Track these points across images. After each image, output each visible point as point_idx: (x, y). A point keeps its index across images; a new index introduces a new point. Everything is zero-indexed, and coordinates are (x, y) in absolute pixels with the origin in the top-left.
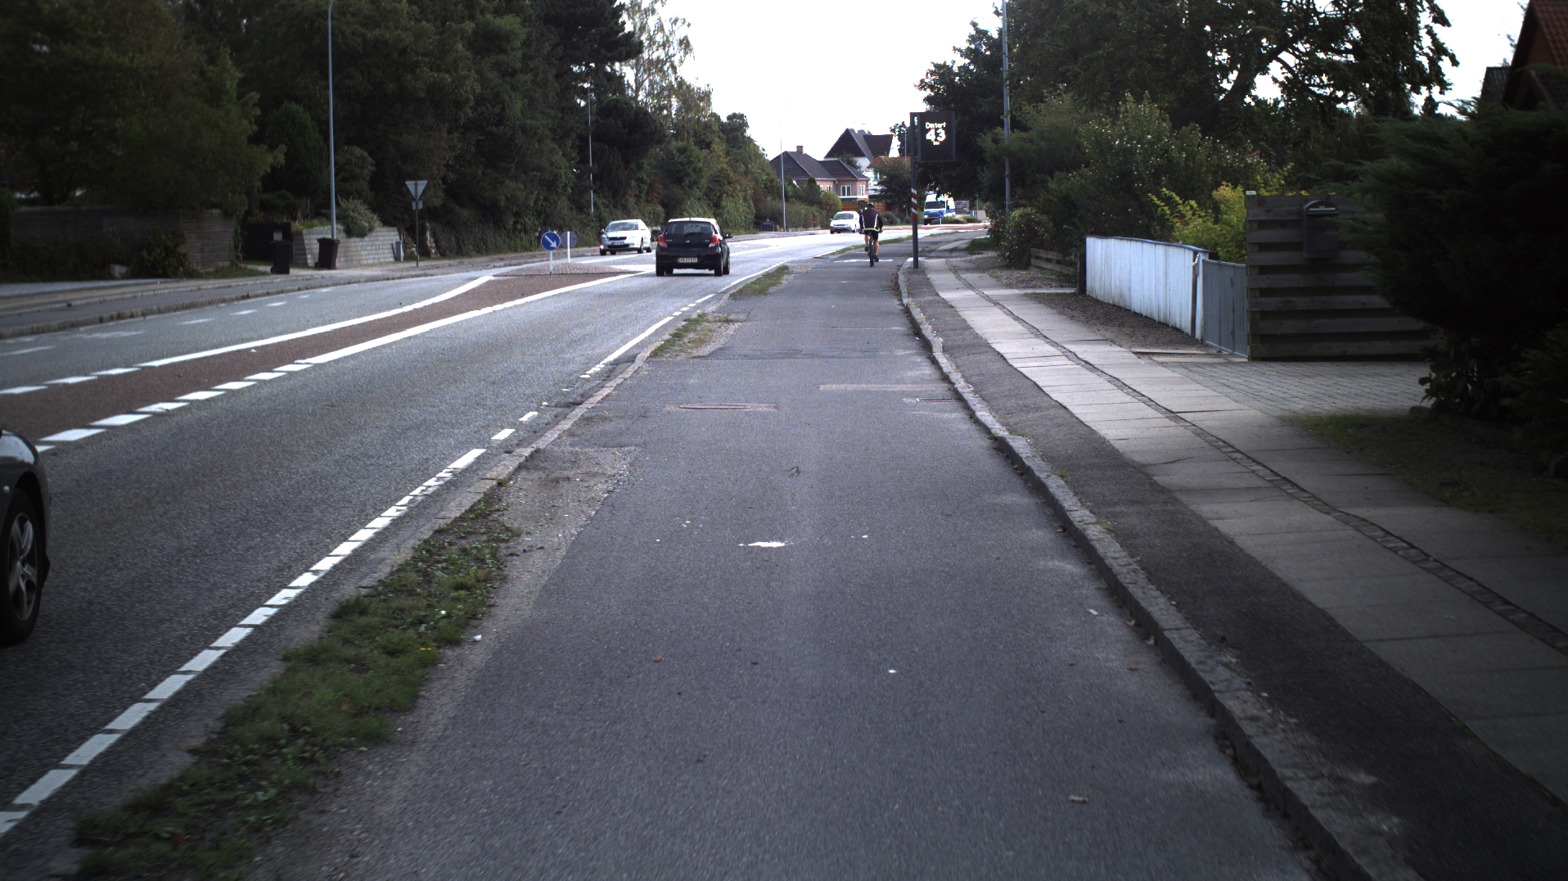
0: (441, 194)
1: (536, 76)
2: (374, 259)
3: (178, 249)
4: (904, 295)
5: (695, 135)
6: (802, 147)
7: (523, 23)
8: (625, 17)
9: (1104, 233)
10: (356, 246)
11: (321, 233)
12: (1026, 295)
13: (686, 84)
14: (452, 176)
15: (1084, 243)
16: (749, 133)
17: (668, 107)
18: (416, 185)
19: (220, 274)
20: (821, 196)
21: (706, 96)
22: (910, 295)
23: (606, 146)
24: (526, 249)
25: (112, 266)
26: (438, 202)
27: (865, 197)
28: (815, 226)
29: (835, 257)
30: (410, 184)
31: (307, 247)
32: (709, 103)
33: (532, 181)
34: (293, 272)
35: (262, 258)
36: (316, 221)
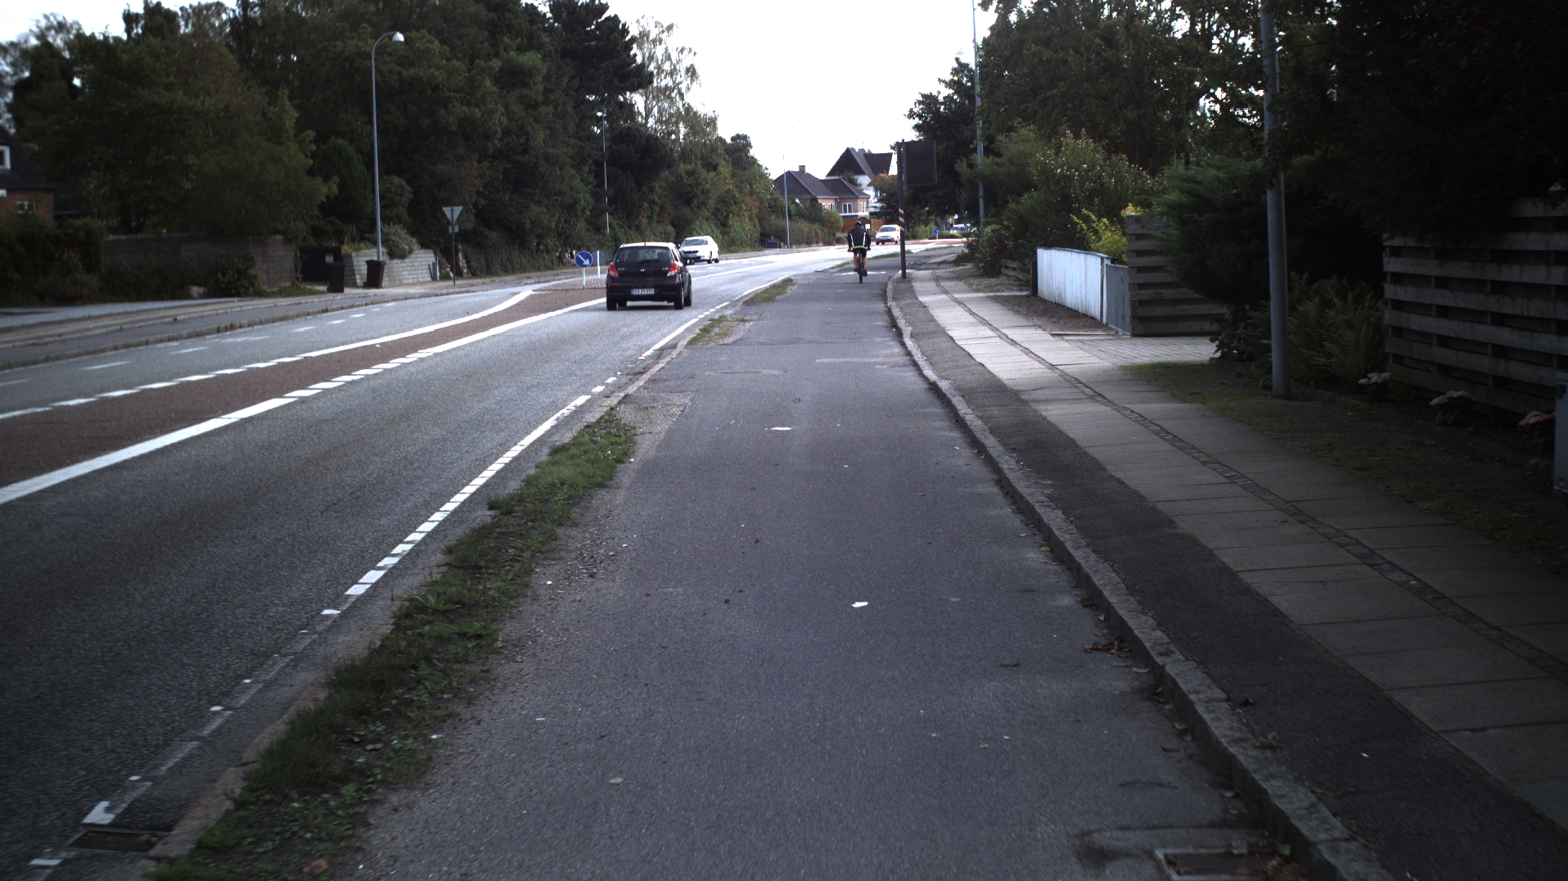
0: (472, 218)
1: (556, 108)
2: (414, 278)
3: (248, 271)
4: (889, 299)
5: (703, 158)
6: (804, 166)
7: (544, 59)
8: (635, 50)
9: (1048, 245)
10: (398, 267)
11: (368, 256)
12: (988, 297)
13: (692, 111)
14: (482, 202)
15: (1035, 254)
16: (752, 152)
17: (677, 133)
18: (452, 210)
19: (283, 293)
20: (823, 214)
21: (712, 122)
22: (894, 299)
23: (620, 171)
24: (548, 268)
25: (190, 287)
26: (470, 226)
27: (866, 214)
28: (817, 243)
29: (835, 270)
30: (447, 210)
31: (356, 268)
32: (715, 128)
33: (554, 205)
34: (347, 290)
35: (319, 280)
36: (362, 245)
